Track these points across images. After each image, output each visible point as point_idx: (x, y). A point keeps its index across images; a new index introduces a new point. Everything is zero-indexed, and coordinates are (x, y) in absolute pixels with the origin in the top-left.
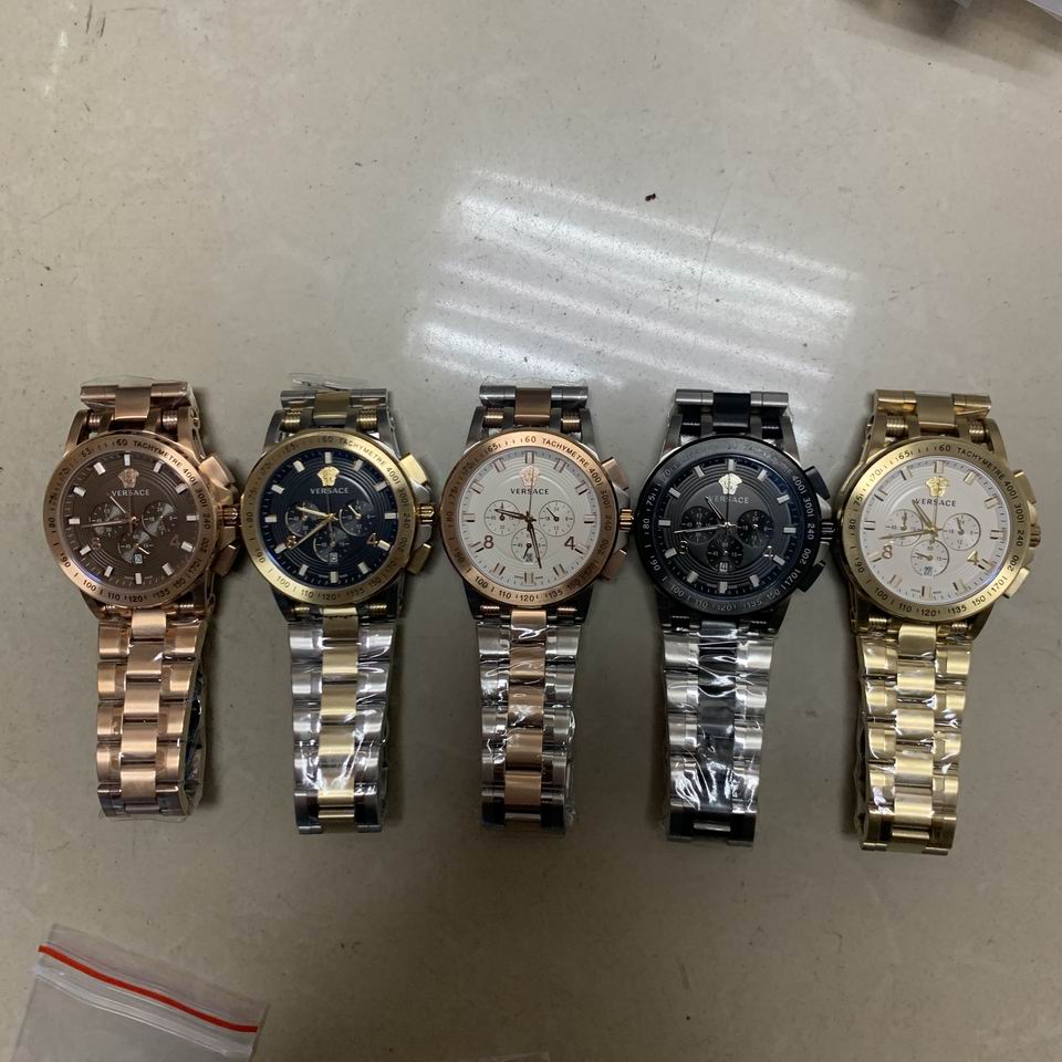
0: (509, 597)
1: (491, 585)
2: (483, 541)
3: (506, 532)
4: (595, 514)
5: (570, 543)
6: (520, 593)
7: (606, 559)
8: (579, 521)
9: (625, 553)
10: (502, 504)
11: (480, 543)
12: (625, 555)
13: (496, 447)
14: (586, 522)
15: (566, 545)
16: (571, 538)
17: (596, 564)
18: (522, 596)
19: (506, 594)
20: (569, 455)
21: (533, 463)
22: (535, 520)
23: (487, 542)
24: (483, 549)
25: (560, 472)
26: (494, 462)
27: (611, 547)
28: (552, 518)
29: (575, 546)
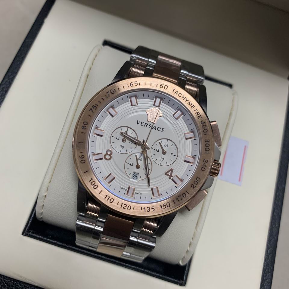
0: (112, 201)
1: (100, 188)
2: (104, 153)
3: (123, 151)
4: (194, 157)
5: (169, 174)
6: (121, 201)
7: (195, 193)
8: (181, 159)
9: (207, 193)
10: (127, 130)
11: (101, 153)
12: (206, 195)
13: (136, 84)
14: (185, 161)
15: (166, 174)
16: (172, 170)
17: (187, 194)
18: (122, 204)
19: (110, 199)
20: (189, 107)
21: (159, 106)
22: (149, 149)
23: (107, 154)
24: (102, 159)
25: (177, 119)
26: (130, 97)
27: (201, 184)
28: (161, 151)
29: (172, 176)
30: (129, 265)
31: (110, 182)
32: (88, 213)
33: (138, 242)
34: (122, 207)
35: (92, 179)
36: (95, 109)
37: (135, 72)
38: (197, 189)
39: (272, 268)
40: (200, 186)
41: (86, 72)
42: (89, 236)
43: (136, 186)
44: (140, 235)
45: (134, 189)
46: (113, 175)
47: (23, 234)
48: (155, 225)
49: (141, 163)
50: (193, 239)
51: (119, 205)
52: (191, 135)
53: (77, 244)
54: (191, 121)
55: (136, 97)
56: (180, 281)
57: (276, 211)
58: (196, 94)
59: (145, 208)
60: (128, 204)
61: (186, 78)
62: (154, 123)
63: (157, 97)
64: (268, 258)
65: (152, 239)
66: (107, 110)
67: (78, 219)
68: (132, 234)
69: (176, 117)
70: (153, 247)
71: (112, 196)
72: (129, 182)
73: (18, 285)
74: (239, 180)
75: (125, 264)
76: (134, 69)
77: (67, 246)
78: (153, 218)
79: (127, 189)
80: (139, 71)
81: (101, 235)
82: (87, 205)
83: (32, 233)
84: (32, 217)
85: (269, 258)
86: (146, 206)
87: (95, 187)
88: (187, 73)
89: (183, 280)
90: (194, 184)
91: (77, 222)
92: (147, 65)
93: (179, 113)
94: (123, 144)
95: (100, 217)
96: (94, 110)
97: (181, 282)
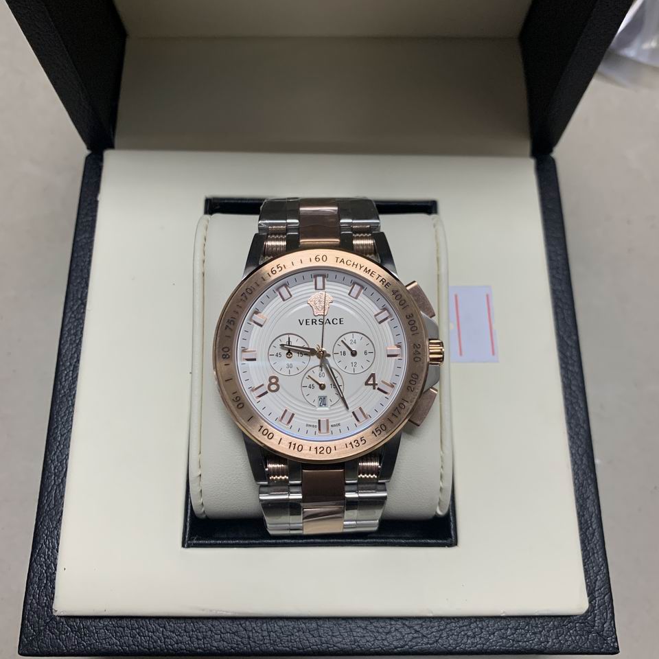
0: (300, 449)
1: (278, 435)
2: (267, 383)
3: (293, 371)
4: (399, 346)
5: (371, 381)
6: (314, 444)
7: (416, 397)
8: (381, 355)
9: (436, 392)
10: (289, 338)
11: (263, 385)
12: (436, 395)
13: (280, 269)
14: (389, 356)
15: (366, 384)
16: (373, 375)
17: (405, 404)
18: (316, 448)
19: (297, 446)
20: (367, 276)
21: (324, 288)
22: (329, 355)
23: (271, 384)
24: (266, 393)
25: (356, 298)
26: (278, 289)
27: (422, 382)
28: (348, 352)
29: (377, 384)
30: (361, 540)
31: (289, 422)
32: (272, 479)
33: (360, 498)
34: (318, 452)
35: (262, 427)
36: (234, 324)
37: (272, 246)
38: (418, 391)
39: (592, 476)
40: (421, 385)
41: (198, 270)
42: (286, 514)
43: (329, 416)
44: (360, 486)
45: (327, 420)
46: (291, 411)
47: (183, 546)
48: (377, 464)
49: (325, 380)
50: (442, 467)
51: (313, 451)
52: (385, 314)
53: (271, 532)
54: (377, 295)
55: (286, 285)
56: (446, 540)
57: (573, 382)
58: (373, 248)
59: (351, 443)
60: (325, 445)
61: (352, 229)
62: (324, 316)
63: (316, 276)
64: (582, 463)
65: (379, 487)
66: (251, 319)
67: (261, 493)
68: (347, 488)
69: (355, 296)
70: (385, 498)
71: (298, 442)
72: (316, 413)
73: (200, 627)
74: (493, 353)
75: (353, 541)
76: (269, 243)
77: (257, 542)
78: (366, 455)
79: (317, 425)
80: (278, 243)
81: (302, 504)
82: (266, 467)
83: (197, 540)
84: (189, 515)
85: (584, 462)
86: (352, 439)
87: (270, 437)
88: (350, 221)
89: (451, 537)
90: (410, 385)
91: (261, 498)
92: (287, 230)
93: (357, 288)
94: (289, 361)
95: (291, 479)
96: (231, 326)
97: (449, 541)
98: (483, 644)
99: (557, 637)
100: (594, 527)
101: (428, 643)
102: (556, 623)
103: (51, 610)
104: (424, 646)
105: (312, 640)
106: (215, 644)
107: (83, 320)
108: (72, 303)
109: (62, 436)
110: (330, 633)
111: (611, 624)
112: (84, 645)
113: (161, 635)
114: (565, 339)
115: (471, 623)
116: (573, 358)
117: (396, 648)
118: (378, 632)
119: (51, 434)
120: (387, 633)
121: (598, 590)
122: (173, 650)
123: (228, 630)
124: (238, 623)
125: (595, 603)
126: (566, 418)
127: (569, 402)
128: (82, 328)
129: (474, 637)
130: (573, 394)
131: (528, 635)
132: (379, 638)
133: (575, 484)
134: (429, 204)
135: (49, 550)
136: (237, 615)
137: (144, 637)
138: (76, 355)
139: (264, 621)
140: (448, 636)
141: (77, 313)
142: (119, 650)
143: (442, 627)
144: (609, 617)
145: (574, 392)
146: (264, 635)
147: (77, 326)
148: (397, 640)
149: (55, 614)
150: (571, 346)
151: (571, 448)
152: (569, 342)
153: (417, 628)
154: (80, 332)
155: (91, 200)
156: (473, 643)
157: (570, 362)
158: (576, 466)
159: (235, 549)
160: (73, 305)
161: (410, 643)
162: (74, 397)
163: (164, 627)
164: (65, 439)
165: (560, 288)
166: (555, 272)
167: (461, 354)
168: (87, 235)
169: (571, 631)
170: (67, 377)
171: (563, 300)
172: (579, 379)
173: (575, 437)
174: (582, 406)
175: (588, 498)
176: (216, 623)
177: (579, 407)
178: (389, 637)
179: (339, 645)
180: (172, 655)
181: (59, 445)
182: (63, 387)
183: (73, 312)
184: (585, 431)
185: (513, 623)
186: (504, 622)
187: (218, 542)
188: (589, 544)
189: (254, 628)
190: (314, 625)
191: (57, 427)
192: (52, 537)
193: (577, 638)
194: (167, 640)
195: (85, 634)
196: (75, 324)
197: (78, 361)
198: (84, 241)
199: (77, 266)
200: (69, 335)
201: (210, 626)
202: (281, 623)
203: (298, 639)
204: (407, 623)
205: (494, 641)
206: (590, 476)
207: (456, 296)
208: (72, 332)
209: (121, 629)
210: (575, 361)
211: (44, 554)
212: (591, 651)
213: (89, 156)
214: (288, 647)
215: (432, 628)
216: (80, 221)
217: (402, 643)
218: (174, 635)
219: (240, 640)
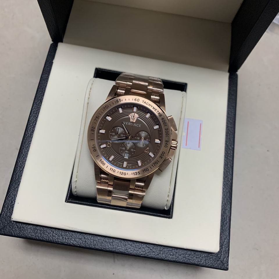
98: (176, 259)
99: (205, 260)
100: (227, 221)
101: (155, 255)
102: (206, 255)
103: (11, 218)
104: (153, 256)
105: (110, 246)
106: (72, 242)
107: (40, 108)
108: (37, 101)
109: (25, 152)
110: (117, 245)
111: (227, 259)
112: (21, 234)
113: (51, 235)
114: (229, 146)
115: (173, 250)
116: (231, 154)
117: (142, 254)
118: (136, 247)
119: (21, 151)
120: (139, 248)
121: (224, 245)
122: (56, 241)
123: (78, 237)
124: (82, 235)
125: (222, 250)
126: (223, 177)
127: (226, 171)
128: (39, 112)
129: (173, 255)
130: (228, 168)
131: (194, 258)
132: (136, 250)
133: (222, 203)
134: (184, 84)
135: (13, 196)
136: (82, 231)
137: (45, 234)
138: (35, 122)
139: (93, 236)
140: (163, 253)
141: (38, 105)
142: (34, 238)
143: (161, 250)
144: (227, 256)
145: (229, 167)
146: (91, 241)
147: (37, 110)
148: (143, 251)
149: (12, 220)
150: (231, 150)
151: (223, 189)
152: (230, 148)
153: (151, 248)
154: (38, 113)
155: (50, 61)
156: (172, 258)
157: (229, 155)
158: (224, 196)
159: (86, 206)
160: (37, 102)
161: (148, 254)
162: (32, 138)
163: (53, 232)
164: (26, 154)
165: (230, 126)
166: (229, 119)
167: (186, 145)
168: (47, 75)
169: (211, 259)
170: (30, 130)
171: (231, 131)
172: (231, 162)
173: (226, 185)
174: (231, 173)
175: (227, 209)
176: (73, 234)
177: (230, 173)
178: (140, 250)
179: (120, 250)
180: (54, 243)
181: (23, 156)
182: (28, 134)
183: (36, 105)
184: (230, 183)
185: (189, 252)
186: (185, 251)
187: (79, 202)
188: (224, 227)
189: (88, 238)
190: (111, 241)
191: (23, 149)
192: (15, 191)
193: (213, 262)
194: (53, 237)
195: (22, 230)
196: (37, 109)
197: (36, 124)
198: (45, 77)
199: (41, 87)
200: (34, 113)
201: (71, 234)
202: (99, 238)
203: (104, 245)
204: (148, 246)
205: (181, 259)
206: (229, 201)
207: (188, 122)
208: (35, 112)
209: (36, 230)
210: (231, 156)
211: (11, 197)
212: (217, 267)
213: (52, 44)
214: (100, 247)
215: (157, 249)
216: (45, 69)
217: (144, 253)
218: (57, 236)
219: (82, 242)
